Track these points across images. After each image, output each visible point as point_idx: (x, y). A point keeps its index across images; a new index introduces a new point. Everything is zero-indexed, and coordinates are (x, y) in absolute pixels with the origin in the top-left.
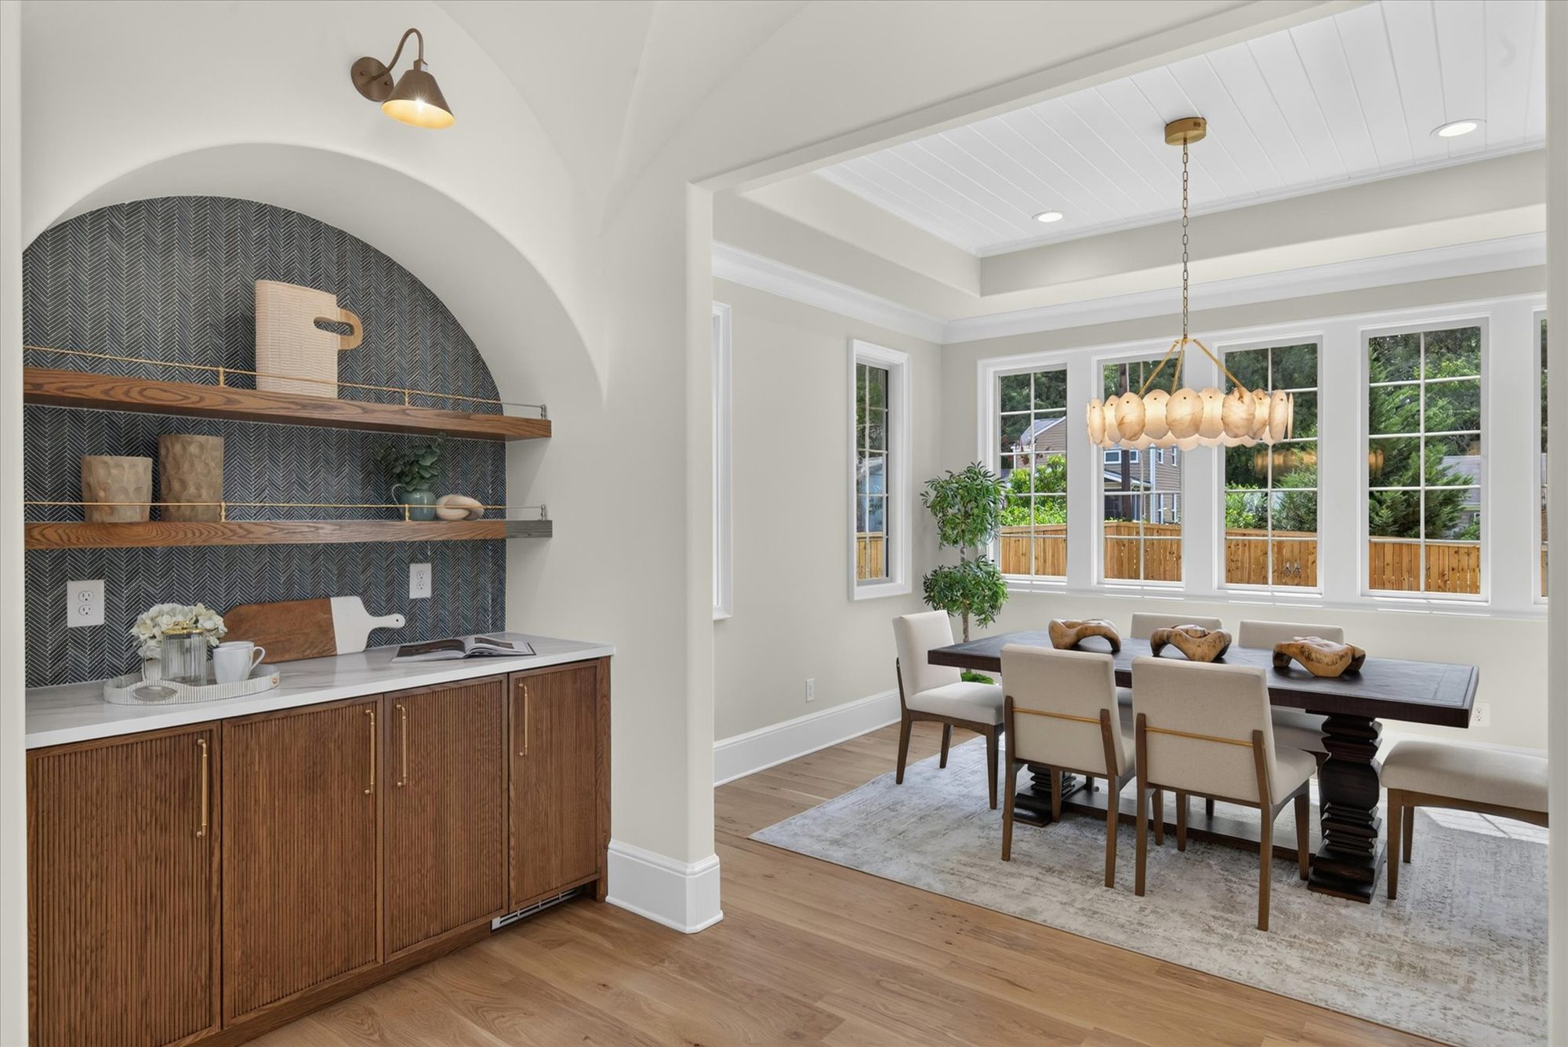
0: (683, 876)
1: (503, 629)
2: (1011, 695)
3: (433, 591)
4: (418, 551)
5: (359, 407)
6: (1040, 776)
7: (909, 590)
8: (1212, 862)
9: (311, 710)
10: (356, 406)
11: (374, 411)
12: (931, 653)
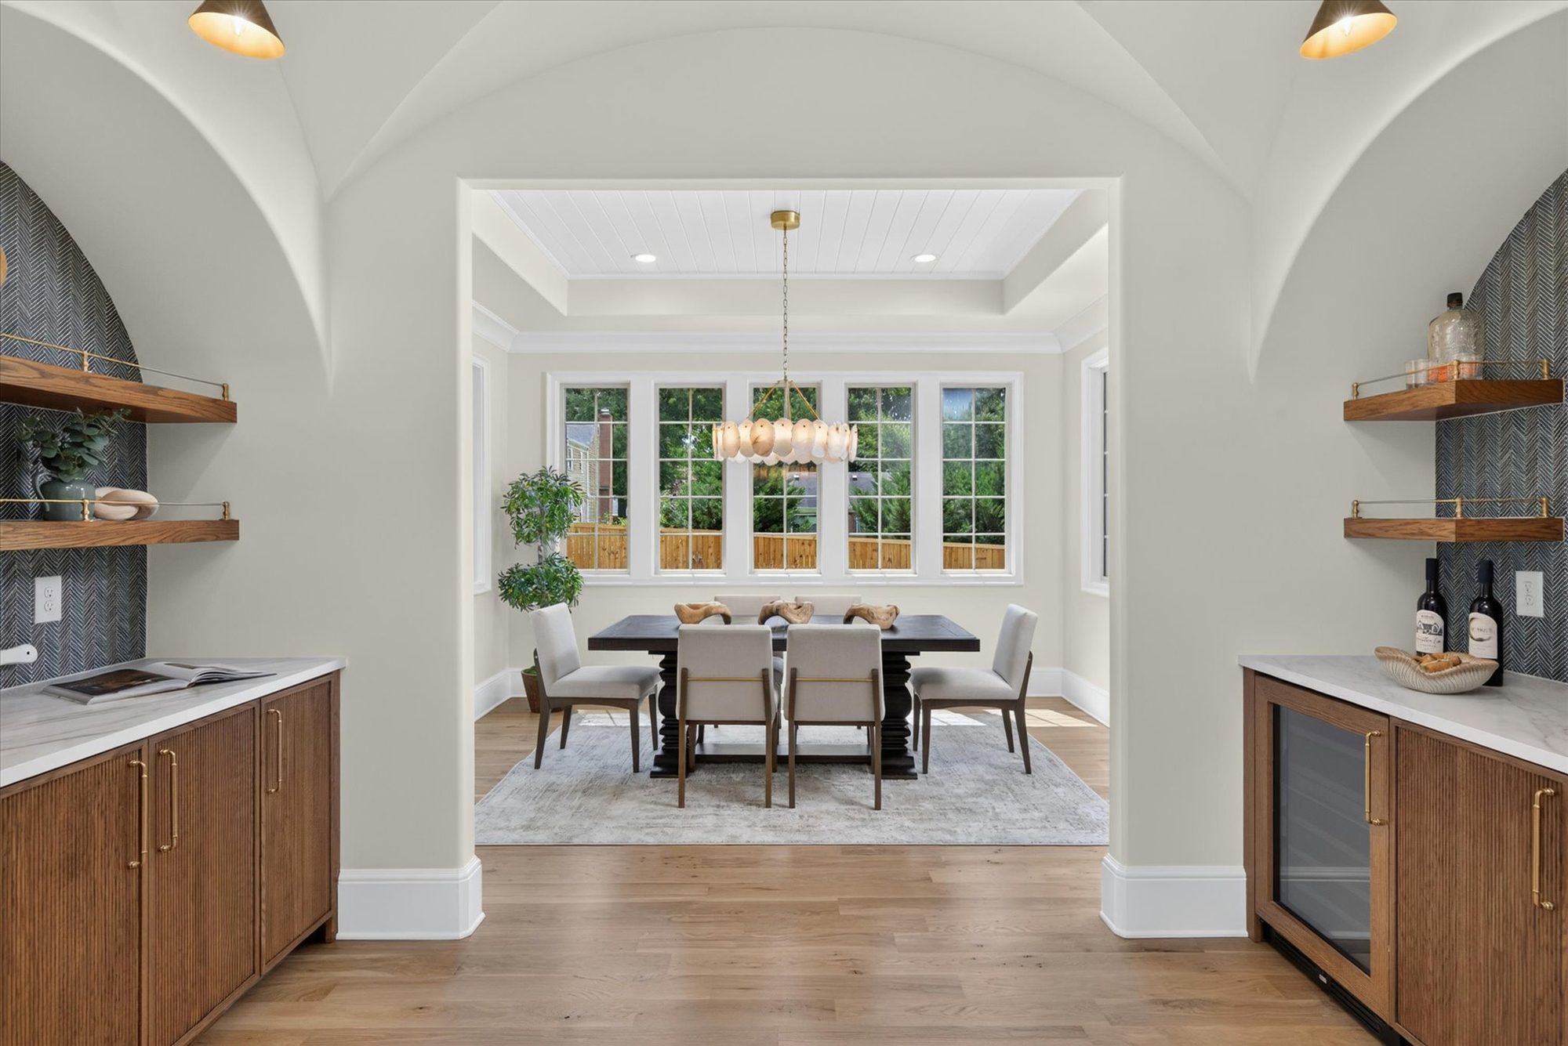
0: (455, 882)
1: (142, 655)
2: (685, 667)
3: (65, 609)
4: (45, 562)
5: (35, 369)
6: (669, 738)
7: (489, 587)
8: (816, 776)
9: (69, 771)
10: (29, 366)
11: (52, 376)
12: (590, 640)
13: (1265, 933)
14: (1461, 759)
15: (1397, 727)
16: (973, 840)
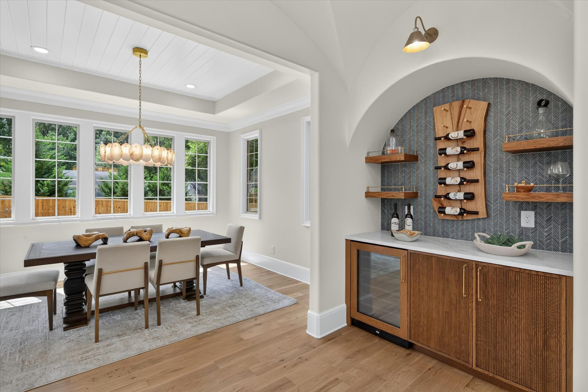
13: (354, 323)
14: (434, 260)
15: (410, 253)
16: (245, 318)
